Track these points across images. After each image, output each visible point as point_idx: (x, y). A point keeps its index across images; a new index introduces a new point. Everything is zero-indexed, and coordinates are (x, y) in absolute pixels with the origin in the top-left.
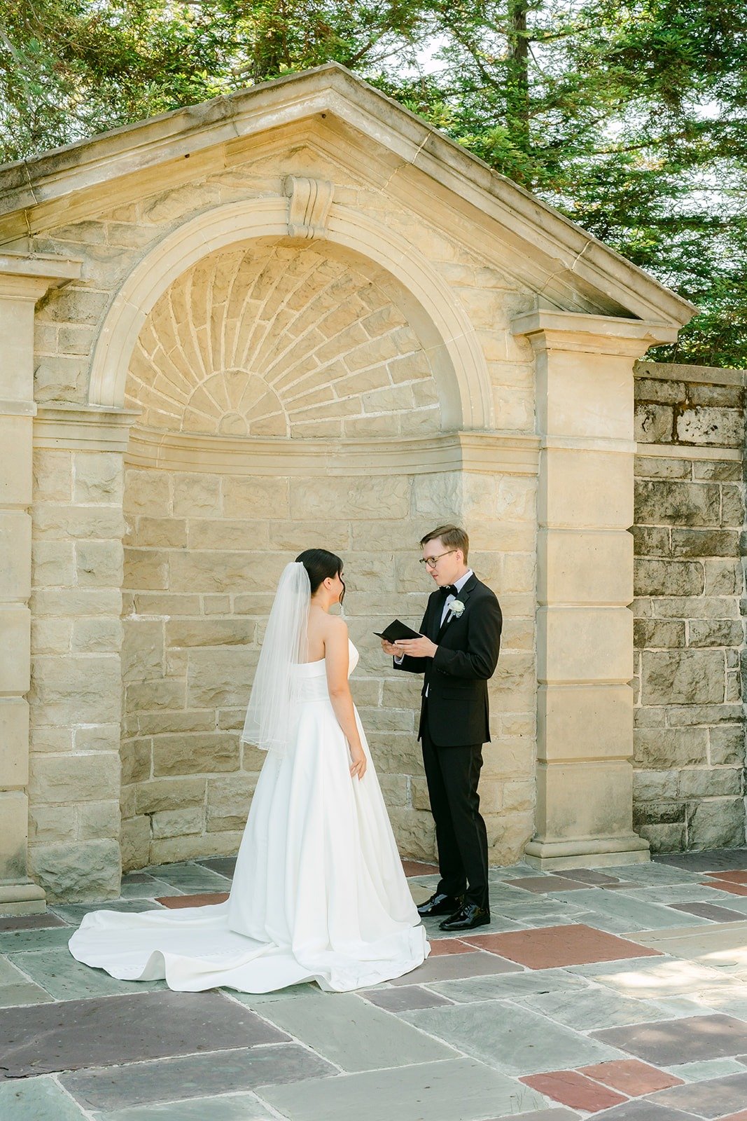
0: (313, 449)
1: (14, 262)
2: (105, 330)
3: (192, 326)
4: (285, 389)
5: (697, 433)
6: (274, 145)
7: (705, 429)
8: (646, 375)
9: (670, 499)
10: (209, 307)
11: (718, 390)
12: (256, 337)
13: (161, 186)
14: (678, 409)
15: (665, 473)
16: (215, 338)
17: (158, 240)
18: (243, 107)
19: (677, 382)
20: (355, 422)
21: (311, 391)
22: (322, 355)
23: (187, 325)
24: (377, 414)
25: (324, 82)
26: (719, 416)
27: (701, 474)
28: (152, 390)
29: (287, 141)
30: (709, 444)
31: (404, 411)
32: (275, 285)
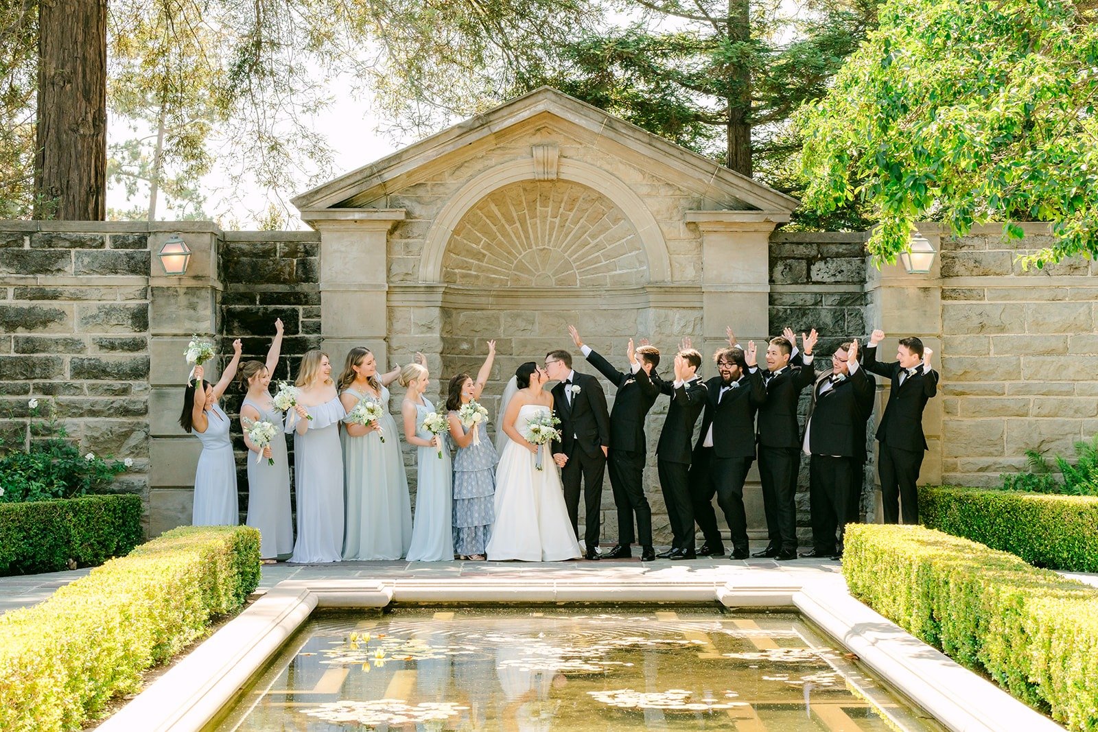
0: (591, 293)
1: (370, 214)
2: (428, 242)
3: (507, 226)
4: (574, 257)
5: (826, 276)
6: (524, 129)
7: (832, 272)
8: (785, 241)
9: (805, 319)
10: (515, 214)
11: (844, 247)
12: (552, 229)
13: (458, 160)
14: (810, 261)
15: (800, 303)
16: (526, 232)
17: (458, 189)
18: (492, 118)
19: (811, 244)
20: (614, 275)
21: (590, 257)
22: (593, 237)
23: (503, 226)
24: (625, 271)
25: (540, 97)
26: (845, 263)
27: (828, 302)
28: (484, 264)
29: (532, 126)
30: (837, 283)
31: (635, 270)
32: (551, 199)
